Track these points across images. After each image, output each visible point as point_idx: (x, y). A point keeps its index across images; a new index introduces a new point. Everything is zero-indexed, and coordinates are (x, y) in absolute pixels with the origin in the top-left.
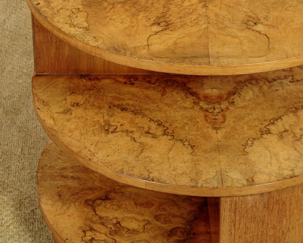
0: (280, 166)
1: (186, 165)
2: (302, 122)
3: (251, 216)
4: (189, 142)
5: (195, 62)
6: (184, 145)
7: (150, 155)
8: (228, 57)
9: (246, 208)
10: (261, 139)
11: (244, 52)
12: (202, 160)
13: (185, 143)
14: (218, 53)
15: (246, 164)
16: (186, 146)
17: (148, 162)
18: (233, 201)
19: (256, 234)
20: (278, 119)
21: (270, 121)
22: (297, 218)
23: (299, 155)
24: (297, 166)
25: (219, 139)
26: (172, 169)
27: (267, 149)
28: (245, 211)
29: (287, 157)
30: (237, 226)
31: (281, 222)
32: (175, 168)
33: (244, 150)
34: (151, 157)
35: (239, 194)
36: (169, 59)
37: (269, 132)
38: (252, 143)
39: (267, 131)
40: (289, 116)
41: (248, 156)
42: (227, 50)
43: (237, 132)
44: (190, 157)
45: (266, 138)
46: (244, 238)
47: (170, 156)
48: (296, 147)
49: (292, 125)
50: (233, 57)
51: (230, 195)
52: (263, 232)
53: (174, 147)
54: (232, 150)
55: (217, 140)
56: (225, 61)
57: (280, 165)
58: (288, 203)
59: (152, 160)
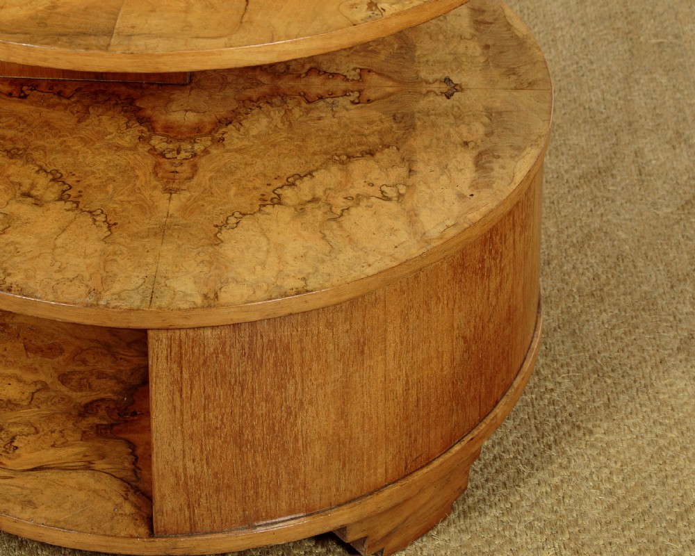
0: (281, 271)
1: (88, 261)
2: (353, 184)
3: (216, 373)
4: (106, 217)
5: (80, 44)
6: (95, 221)
7: (18, 240)
8: (150, 35)
9: (204, 354)
10: (258, 215)
11: (187, 28)
12: (122, 253)
13: (98, 218)
14: (133, 27)
15: (211, 263)
16: (97, 223)
17: (10, 252)
18: (174, 339)
19: (228, 410)
20: (305, 176)
21: (287, 179)
22: (320, 381)
23: (328, 249)
24: (317, 270)
25: (171, 212)
26: (56, 268)
27: (264, 235)
28: (201, 361)
29: (302, 252)
30: (187, 393)
31: (282, 387)
32: (63, 266)
33: (216, 235)
34: (17, 243)
35: (184, 323)
36: (28, 36)
37: (278, 201)
38: (237, 223)
39: (275, 200)
40: (329, 171)
41: (221, 247)
42: (154, 22)
43: (211, 199)
44: (100, 246)
45: (269, 214)
46: (202, 419)
47: (59, 242)
48: (327, 232)
49: (330, 189)
50: (161, 37)
51: (166, 325)
52: (243, 407)
53: (73, 226)
54: (191, 234)
55: (165, 214)
56: (140, 44)
57: (281, 268)
58: (295, 347)
59: (19, 250)
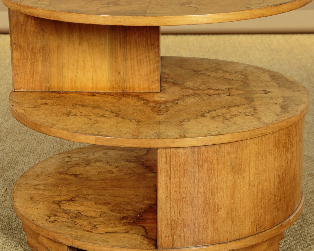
1: (131, 129)
2: (232, 112)
3: (184, 171)
4: (135, 120)
7: (101, 125)
9: (179, 161)
10: (196, 119)
12: (144, 128)
14: (153, 13)
15: (180, 129)
16: (132, 121)
17: (99, 128)
18: (168, 154)
19: (189, 189)
20: (213, 111)
21: (206, 111)
22: (224, 179)
23: (226, 126)
24: (223, 130)
25: (161, 119)
26: (119, 131)
27: (200, 123)
28: (179, 165)
29: (216, 126)
30: (172, 180)
31: (210, 180)
32: (121, 131)
33: (181, 123)
35: (173, 145)
37: (204, 116)
38: (189, 121)
39: (202, 116)
40: (222, 109)
41: (183, 126)
42: (162, 12)
43: (177, 116)
44: (135, 126)
45: (201, 119)
46: (178, 193)
47: (118, 126)
48: (225, 122)
49: (223, 113)
51: (165, 146)
52: (194, 188)
53: (123, 122)
54: (171, 123)
55: (159, 119)
57: (209, 130)
58: (215, 162)
59: (103, 127)
